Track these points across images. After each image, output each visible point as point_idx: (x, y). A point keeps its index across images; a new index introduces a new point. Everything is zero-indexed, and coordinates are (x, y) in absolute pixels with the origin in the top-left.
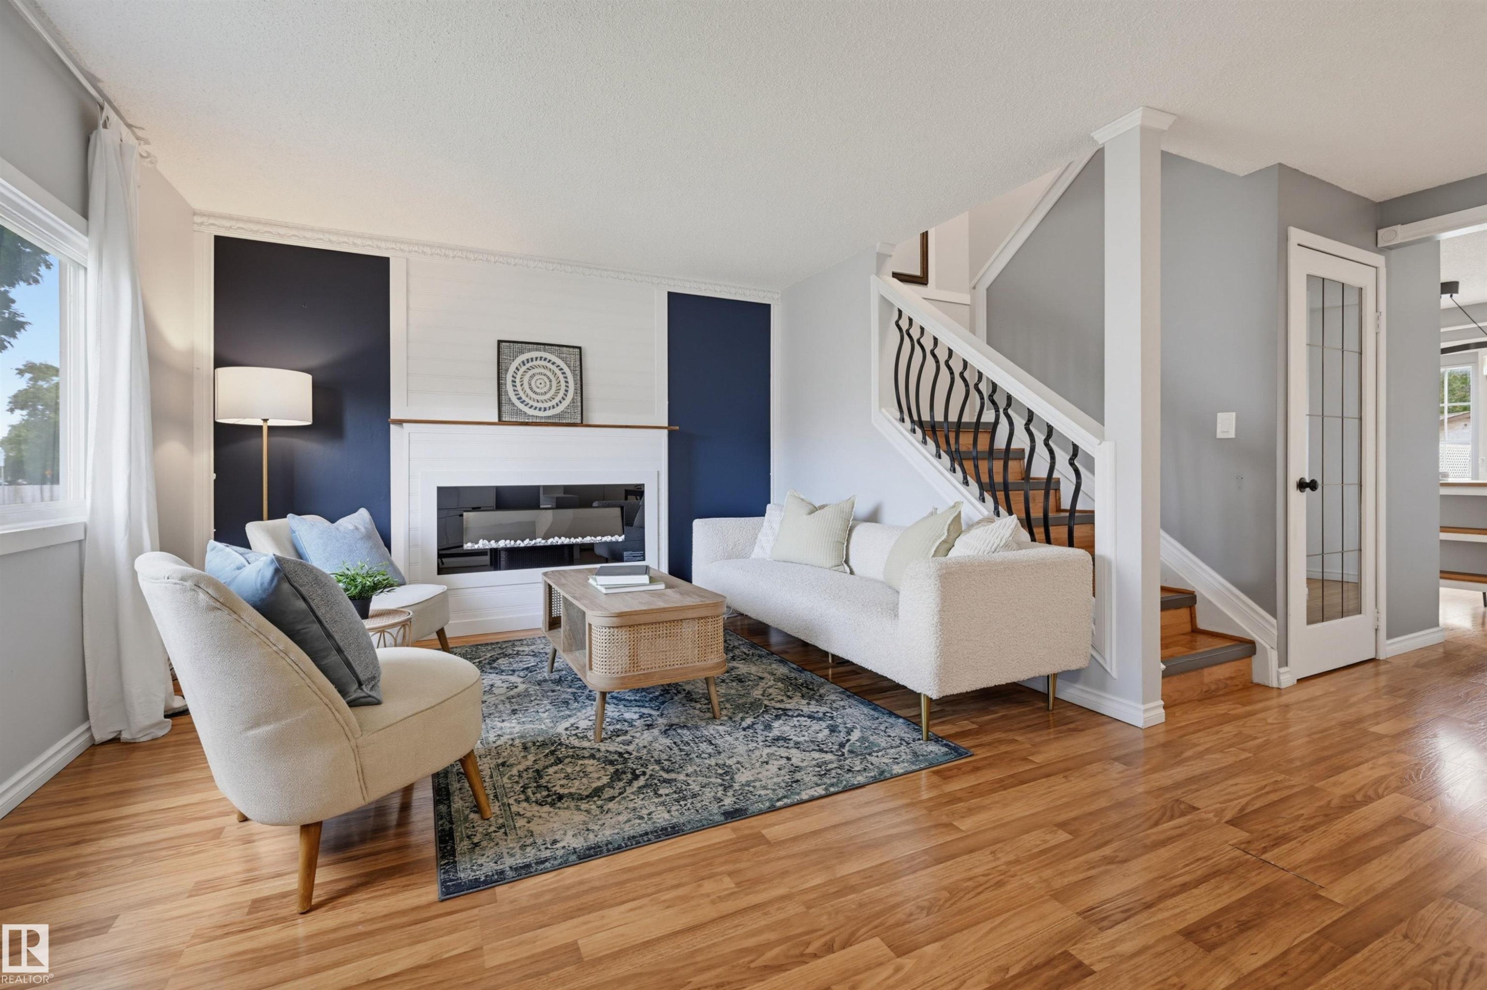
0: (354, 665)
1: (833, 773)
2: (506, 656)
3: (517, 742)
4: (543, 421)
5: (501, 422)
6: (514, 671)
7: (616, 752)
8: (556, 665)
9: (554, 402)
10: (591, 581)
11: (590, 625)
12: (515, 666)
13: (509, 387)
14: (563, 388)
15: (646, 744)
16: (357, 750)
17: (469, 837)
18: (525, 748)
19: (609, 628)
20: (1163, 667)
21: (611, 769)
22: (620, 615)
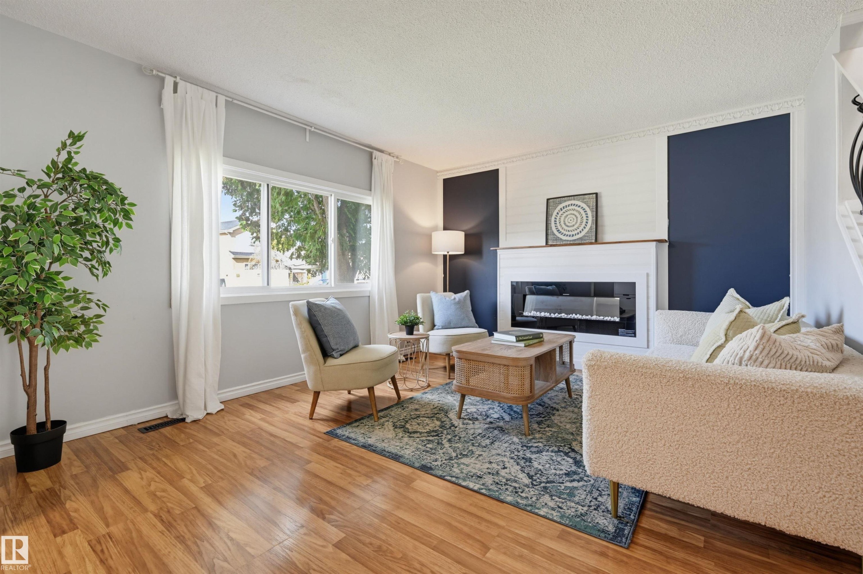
4: (571, 243)
5: (547, 245)
9: (578, 231)
13: (553, 225)
14: (585, 221)
16: (320, 371)
17: (362, 423)
18: (434, 408)
21: (437, 429)
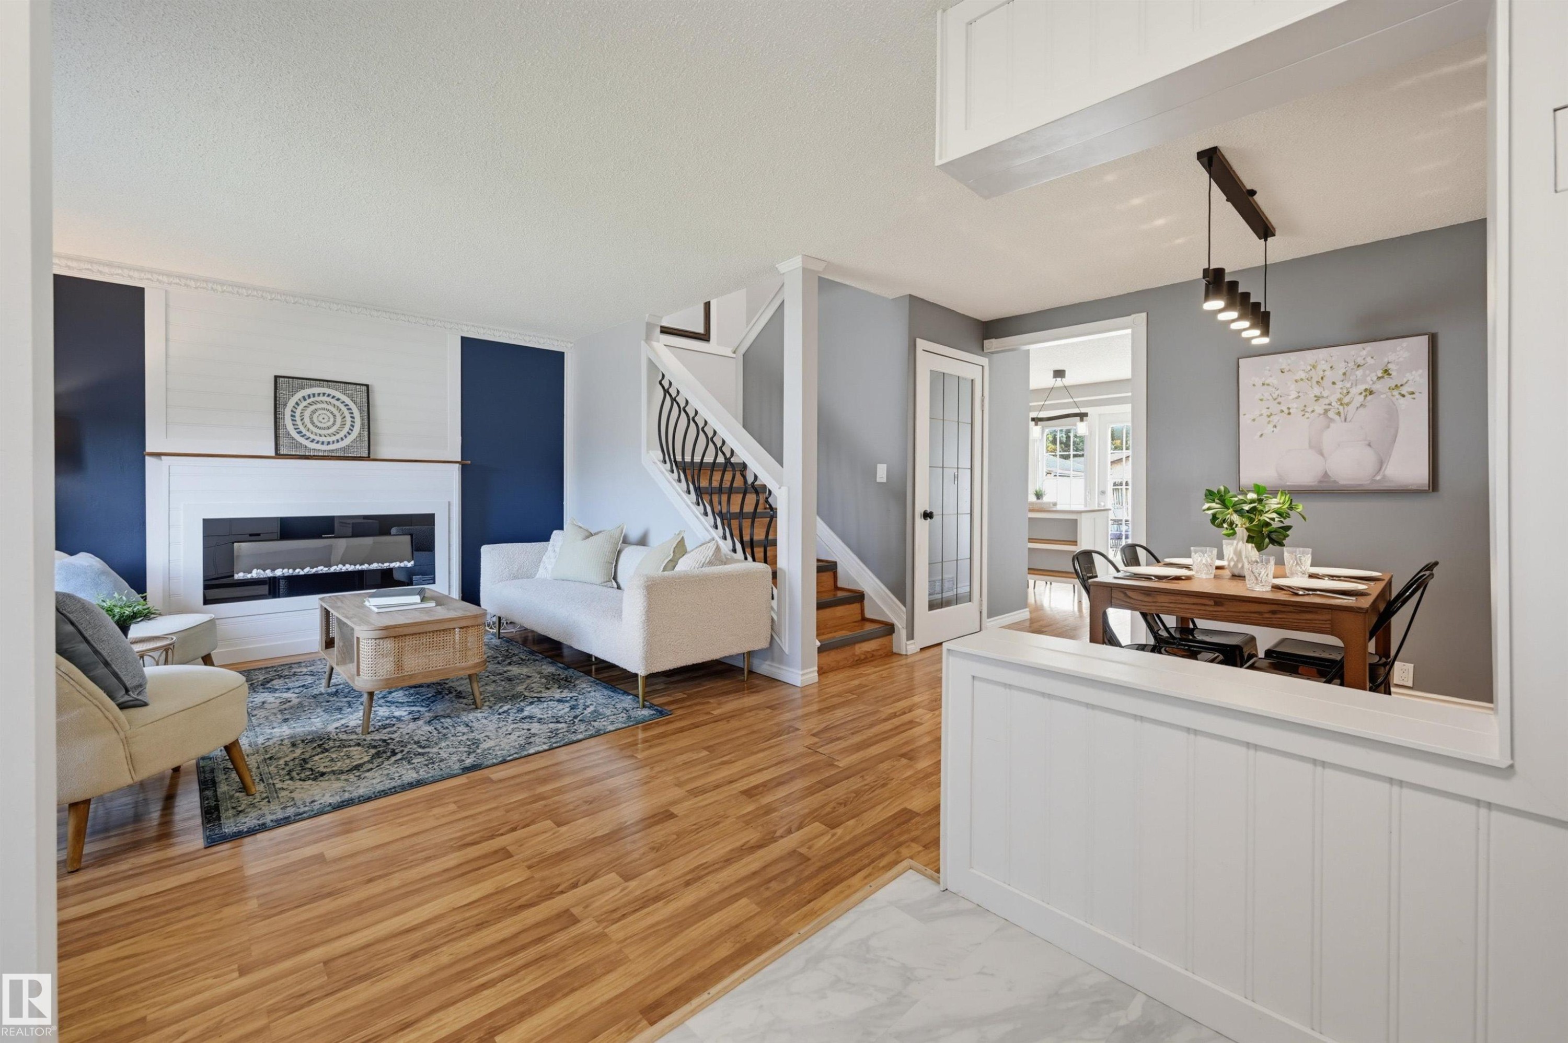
0: (121, 675)
1: (561, 735)
2: (280, 677)
3: (286, 742)
4: (326, 454)
5: (278, 455)
6: (289, 689)
7: (380, 740)
8: (332, 681)
9: (338, 437)
10: (367, 603)
11: (358, 638)
12: (290, 685)
13: (288, 421)
14: (348, 423)
15: (409, 731)
16: (126, 741)
17: (233, 808)
18: (294, 745)
19: (375, 639)
20: (818, 644)
21: (373, 751)
22: (386, 628)
